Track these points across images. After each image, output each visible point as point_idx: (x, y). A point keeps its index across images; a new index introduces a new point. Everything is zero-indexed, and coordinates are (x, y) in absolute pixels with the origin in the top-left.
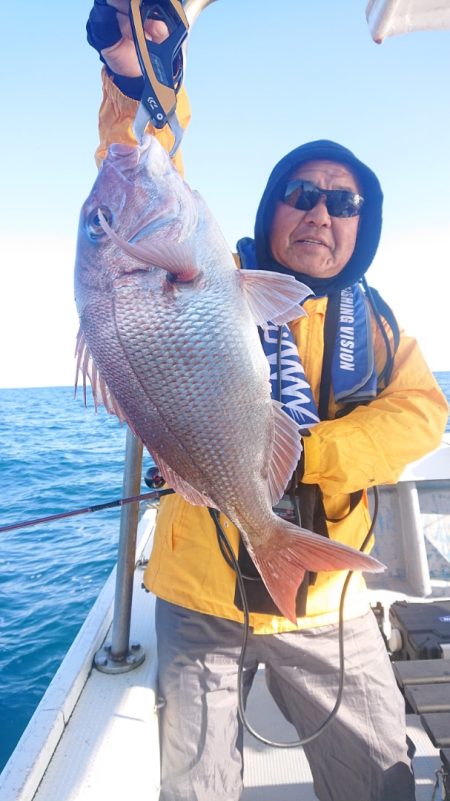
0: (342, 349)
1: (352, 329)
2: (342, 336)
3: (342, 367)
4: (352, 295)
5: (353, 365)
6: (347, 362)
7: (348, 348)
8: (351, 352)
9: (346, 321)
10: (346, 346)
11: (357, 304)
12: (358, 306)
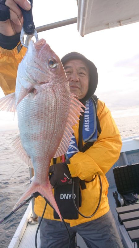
0: (85, 123)
1: (88, 115)
2: (85, 119)
3: (85, 130)
4: (89, 103)
5: (89, 129)
6: (87, 128)
7: (87, 123)
8: (89, 124)
9: (86, 113)
10: (86, 122)
11: (90, 106)
12: (91, 107)
